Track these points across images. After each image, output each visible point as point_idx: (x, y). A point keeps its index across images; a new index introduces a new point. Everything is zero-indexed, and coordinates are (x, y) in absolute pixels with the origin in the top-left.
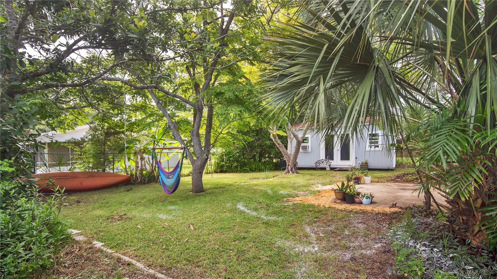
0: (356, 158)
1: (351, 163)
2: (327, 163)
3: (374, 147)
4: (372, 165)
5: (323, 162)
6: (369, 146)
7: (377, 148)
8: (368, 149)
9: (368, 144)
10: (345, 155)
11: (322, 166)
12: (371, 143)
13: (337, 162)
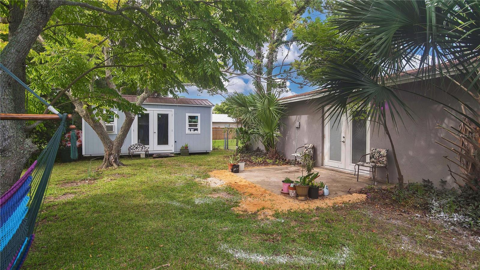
0: (176, 142)
1: (170, 148)
2: (142, 148)
3: (193, 130)
4: (192, 149)
5: (137, 148)
6: (189, 129)
7: (196, 131)
8: (188, 131)
9: (187, 127)
10: (163, 139)
11: (136, 152)
12: (190, 125)
13: (154, 146)
